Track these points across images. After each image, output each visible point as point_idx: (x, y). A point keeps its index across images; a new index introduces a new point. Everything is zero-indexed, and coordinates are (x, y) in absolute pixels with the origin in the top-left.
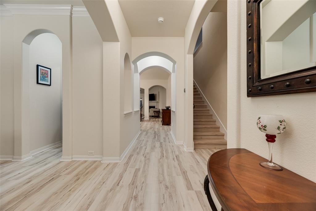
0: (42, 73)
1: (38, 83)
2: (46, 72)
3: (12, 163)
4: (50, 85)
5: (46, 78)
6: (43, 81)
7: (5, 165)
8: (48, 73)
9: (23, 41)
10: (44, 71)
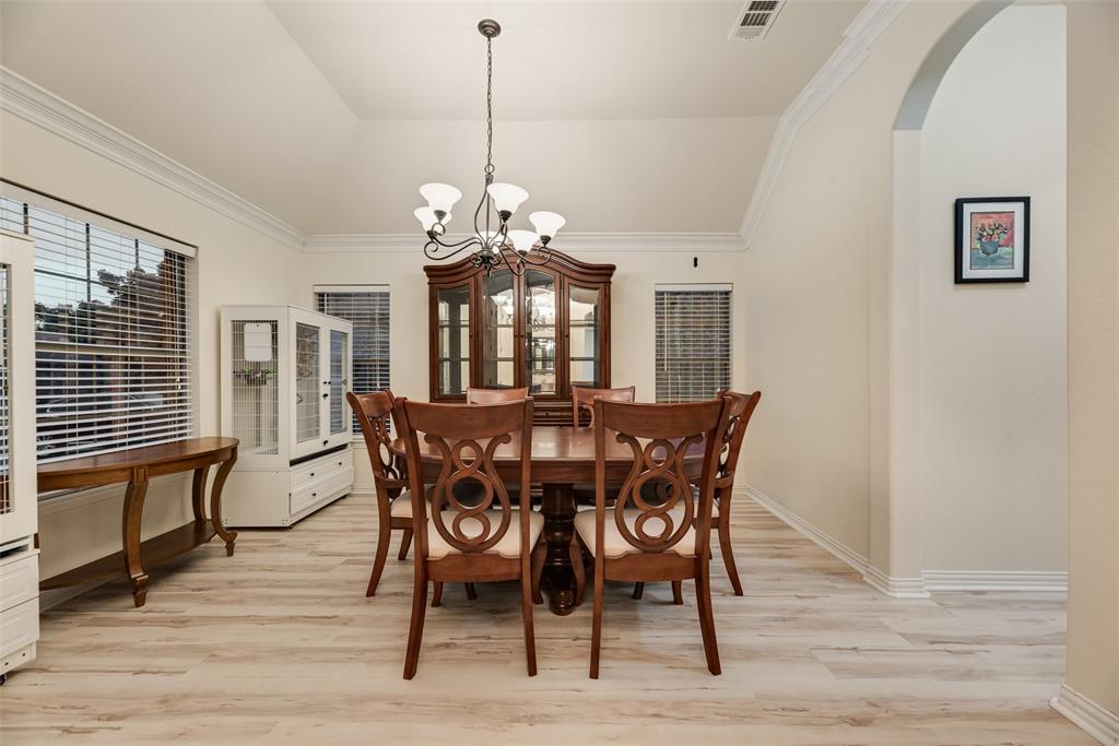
0: (983, 229)
1: (959, 279)
2: (1004, 221)
3: (860, 586)
4: (1025, 279)
5: (1001, 251)
6: (983, 266)
7: (839, 586)
8: (1012, 223)
9: (895, 127)
10: (991, 221)
